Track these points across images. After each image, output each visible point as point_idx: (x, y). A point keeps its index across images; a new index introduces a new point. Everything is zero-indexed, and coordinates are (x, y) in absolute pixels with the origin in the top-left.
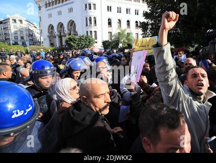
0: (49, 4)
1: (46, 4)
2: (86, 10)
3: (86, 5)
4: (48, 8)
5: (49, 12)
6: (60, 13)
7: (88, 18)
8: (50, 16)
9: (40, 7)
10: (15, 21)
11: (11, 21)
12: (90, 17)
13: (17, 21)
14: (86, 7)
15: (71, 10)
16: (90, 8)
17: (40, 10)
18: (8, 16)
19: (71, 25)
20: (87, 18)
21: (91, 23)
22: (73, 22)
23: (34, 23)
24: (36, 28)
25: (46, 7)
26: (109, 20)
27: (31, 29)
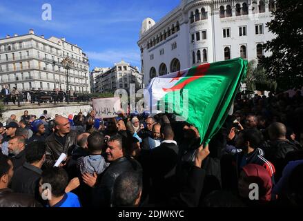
0: (151, 43)
1: (148, 45)
2: (192, 42)
3: (193, 36)
4: (150, 49)
5: (151, 53)
6: (162, 52)
7: (196, 52)
8: (152, 57)
9: (142, 49)
10: (120, 68)
11: (117, 69)
12: (199, 51)
13: (122, 68)
14: (193, 38)
15: (174, 46)
16: (198, 39)
17: (142, 52)
18: (115, 64)
19: (175, 65)
20: (194, 53)
21: (199, 58)
22: (177, 60)
23: (137, 68)
24: (138, 72)
25: (148, 48)
26: (225, 49)
27: (134, 74)
